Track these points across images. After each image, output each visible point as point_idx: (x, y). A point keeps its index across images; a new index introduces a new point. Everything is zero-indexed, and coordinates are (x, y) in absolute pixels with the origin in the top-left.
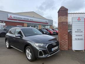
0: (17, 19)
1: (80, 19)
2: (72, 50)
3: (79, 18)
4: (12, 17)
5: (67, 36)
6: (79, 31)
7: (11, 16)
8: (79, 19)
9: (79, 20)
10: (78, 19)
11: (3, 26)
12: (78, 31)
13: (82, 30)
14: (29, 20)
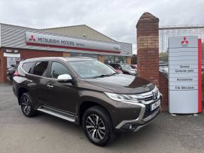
1: (187, 42)
2: (169, 114)
3: (185, 39)
4: (34, 40)
5: (156, 81)
6: (184, 69)
7: (32, 37)
8: (185, 41)
9: (185, 43)
10: (183, 42)
11: (14, 60)
12: (182, 69)
13: (192, 67)
14: (75, 46)
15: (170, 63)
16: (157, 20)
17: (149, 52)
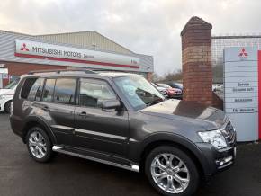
0: (44, 55)
1: (246, 54)
3: (243, 50)
4: (27, 50)
6: (243, 87)
7: (24, 45)
8: (243, 53)
9: (244, 56)
10: (241, 55)
13: (251, 85)
14: (82, 59)
15: (227, 80)
17: (200, 66)
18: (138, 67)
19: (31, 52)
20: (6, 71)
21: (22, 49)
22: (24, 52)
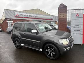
1: (78, 15)
3: (77, 14)
7: (17, 14)
10: (77, 15)
12: (76, 26)
13: (80, 26)
14: (34, 17)
15: (71, 24)
16: (66, 7)
18: (52, 20)
19: (19, 16)
20: (12, 22)
21: (17, 15)
22: (17, 16)
